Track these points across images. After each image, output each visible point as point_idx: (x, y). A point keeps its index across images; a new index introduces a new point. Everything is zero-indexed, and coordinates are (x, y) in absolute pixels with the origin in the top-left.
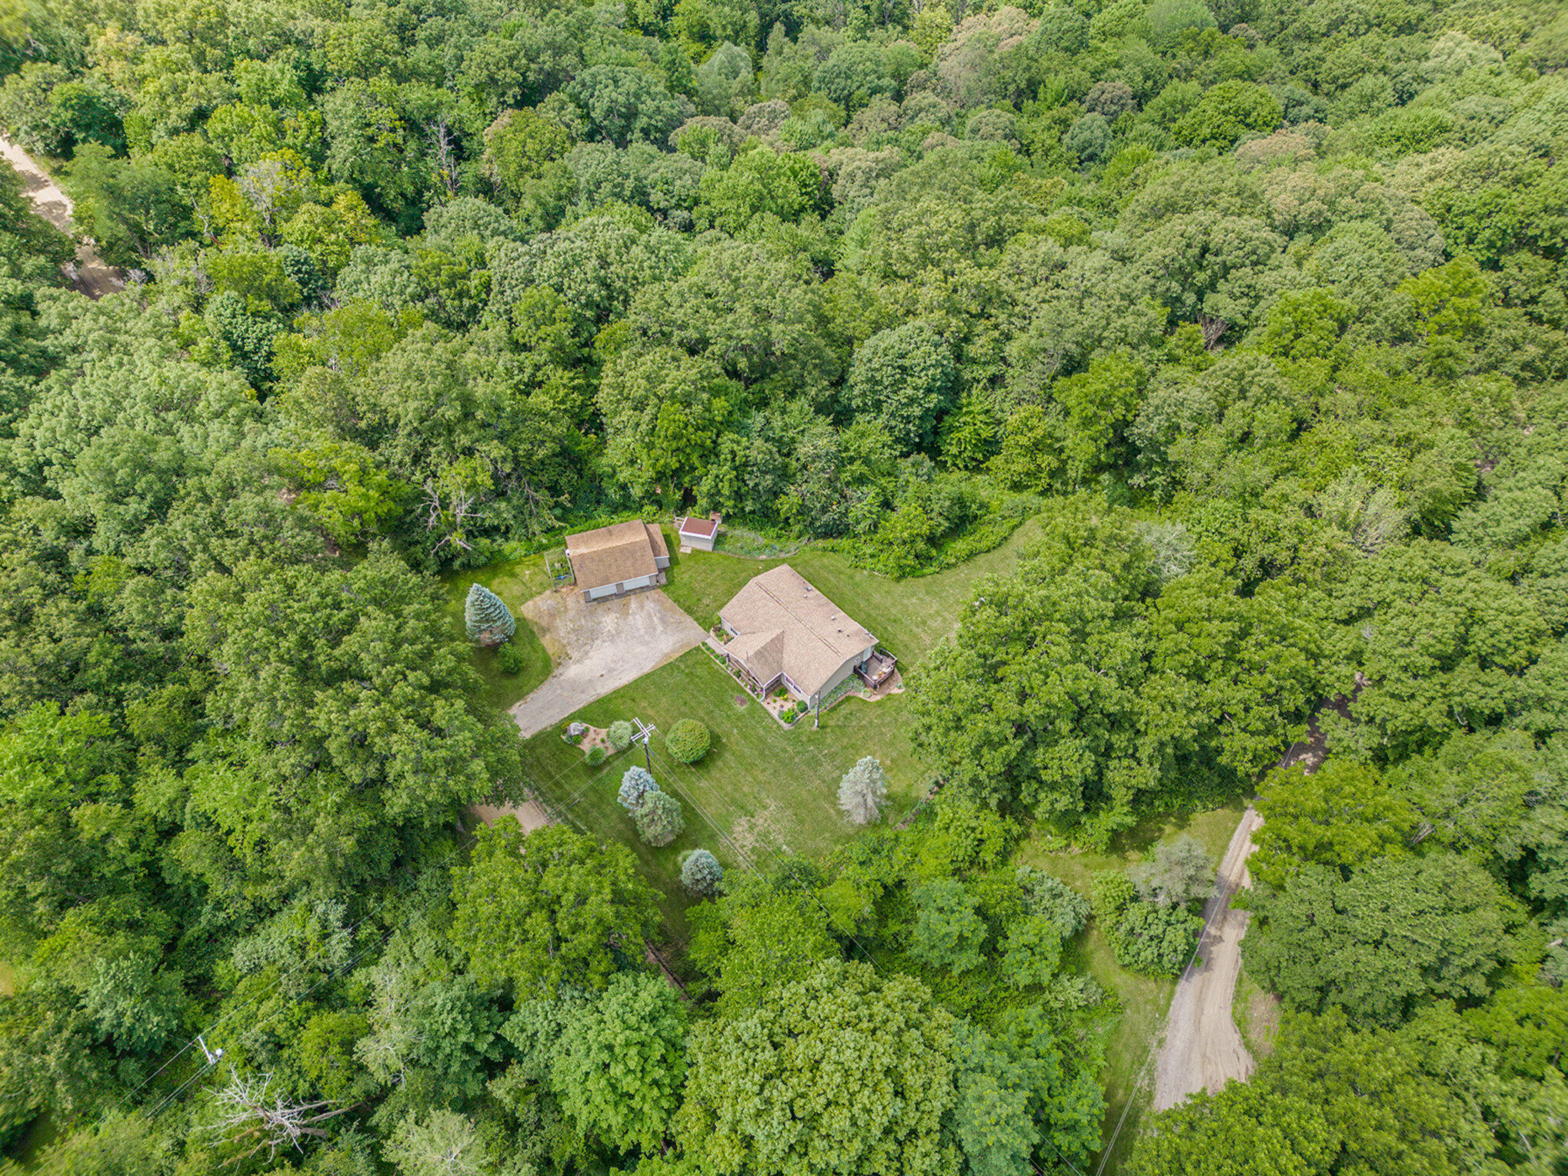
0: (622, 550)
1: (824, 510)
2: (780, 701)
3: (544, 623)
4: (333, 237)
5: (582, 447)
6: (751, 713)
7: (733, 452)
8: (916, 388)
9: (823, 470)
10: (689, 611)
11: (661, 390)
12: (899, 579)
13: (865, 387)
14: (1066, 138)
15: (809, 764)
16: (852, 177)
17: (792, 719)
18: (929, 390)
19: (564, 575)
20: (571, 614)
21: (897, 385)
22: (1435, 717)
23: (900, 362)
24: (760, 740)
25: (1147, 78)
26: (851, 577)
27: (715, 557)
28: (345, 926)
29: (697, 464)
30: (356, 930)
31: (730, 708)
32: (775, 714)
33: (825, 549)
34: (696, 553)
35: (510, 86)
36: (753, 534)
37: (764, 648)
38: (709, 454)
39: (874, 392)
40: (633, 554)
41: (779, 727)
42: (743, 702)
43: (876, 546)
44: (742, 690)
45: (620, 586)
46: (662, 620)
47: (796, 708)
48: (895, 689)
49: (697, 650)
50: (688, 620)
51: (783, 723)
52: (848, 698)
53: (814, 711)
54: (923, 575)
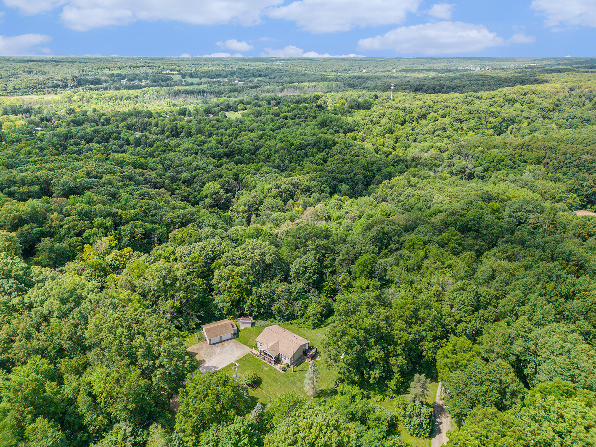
0: (222, 326)
1: (287, 309)
2: (279, 365)
3: (196, 352)
4: (122, 259)
5: (207, 300)
6: (270, 370)
7: (256, 292)
8: (310, 273)
9: (285, 295)
10: (245, 344)
11: (234, 273)
12: (314, 328)
13: (295, 275)
14: (341, 226)
15: (292, 383)
16: (282, 234)
17: (284, 370)
18: (314, 274)
19: (201, 339)
20: (205, 349)
21: (304, 273)
22: (478, 325)
23: (305, 265)
24: (274, 377)
25: (360, 213)
26: (298, 330)
27: (252, 329)
28: (131, 436)
29: (245, 296)
30: (135, 438)
31: (263, 369)
32: (278, 369)
33: (288, 324)
34: (245, 329)
35: (177, 223)
36: (264, 322)
37: (273, 346)
38: (249, 293)
39: (298, 277)
40: (225, 327)
41: (280, 373)
42: (267, 367)
43: (304, 319)
44: (266, 364)
45: (221, 337)
46: (236, 347)
47: (285, 366)
48: (318, 359)
49: (249, 354)
50: (245, 346)
51: (281, 371)
52: (302, 362)
53: (292, 366)
54: (321, 327)
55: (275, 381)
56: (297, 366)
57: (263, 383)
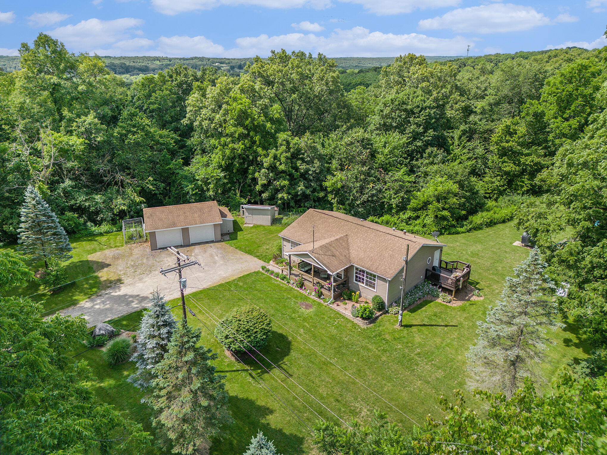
2: (350, 304)
3: (108, 261)
6: (319, 315)
10: (250, 253)
17: (369, 318)
19: (137, 238)
20: (135, 257)
24: (333, 338)
27: (274, 227)
31: (293, 312)
32: (348, 315)
34: (256, 226)
40: (200, 210)
41: (354, 325)
42: (308, 306)
43: (409, 214)
44: (306, 298)
45: (185, 231)
46: (223, 258)
47: (371, 306)
48: (474, 298)
49: (257, 273)
50: (248, 257)
51: (359, 322)
52: (426, 303)
53: (393, 310)
54: (458, 233)
55: (338, 352)
56: (413, 311)
57: (293, 354)
